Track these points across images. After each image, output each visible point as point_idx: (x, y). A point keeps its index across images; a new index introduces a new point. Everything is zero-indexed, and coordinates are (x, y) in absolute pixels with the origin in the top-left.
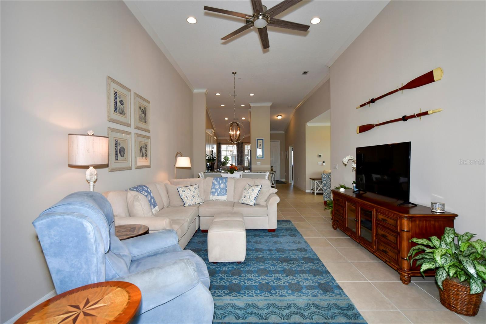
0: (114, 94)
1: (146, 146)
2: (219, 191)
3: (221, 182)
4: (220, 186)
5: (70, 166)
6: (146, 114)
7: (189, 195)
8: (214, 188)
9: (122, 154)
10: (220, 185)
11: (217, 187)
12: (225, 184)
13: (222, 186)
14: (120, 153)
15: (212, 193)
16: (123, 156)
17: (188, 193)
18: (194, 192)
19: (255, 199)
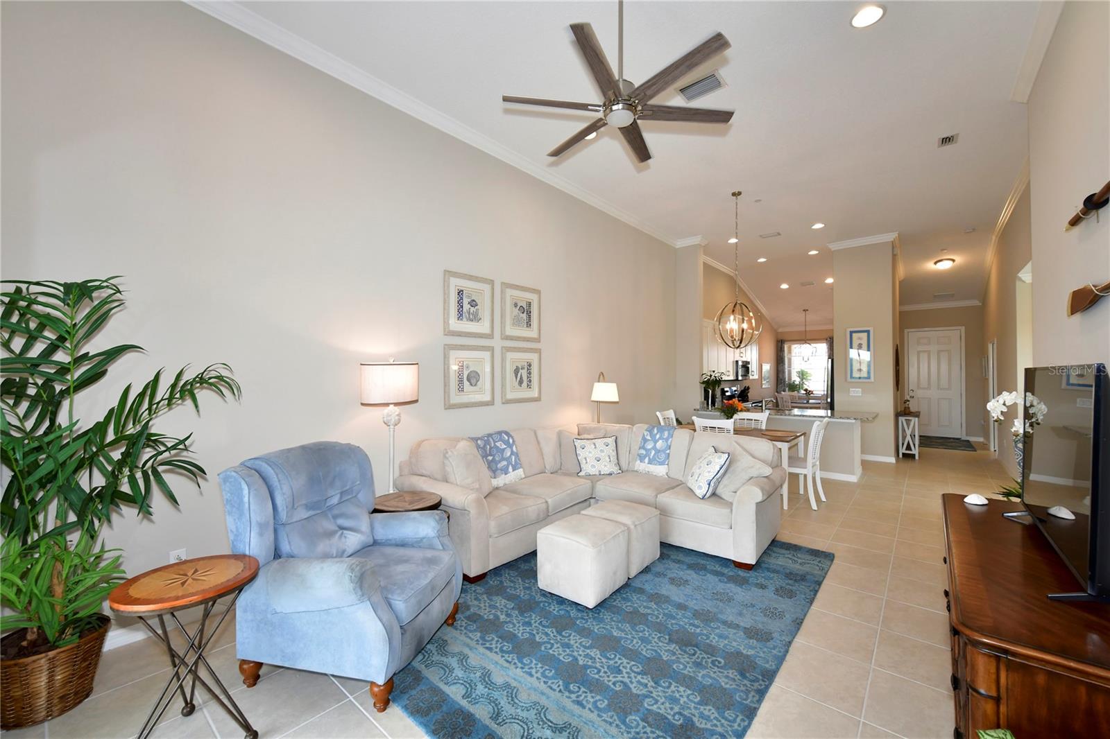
0: (457, 294)
1: (530, 365)
2: (652, 455)
3: (658, 436)
4: (655, 445)
5: (362, 404)
6: (530, 312)
7: (591, 455)
8: (643, 447)
9: (472, 381)
10: (656, 442)
11: (649, 446)
12: (667, 442)
13: (660, 444)
14: (469, 380)
15: (640, 456)
16: (475, 385)
17: (590, 452)
18: (602, 451)
19: (709, 484)
